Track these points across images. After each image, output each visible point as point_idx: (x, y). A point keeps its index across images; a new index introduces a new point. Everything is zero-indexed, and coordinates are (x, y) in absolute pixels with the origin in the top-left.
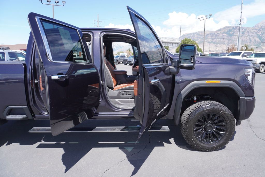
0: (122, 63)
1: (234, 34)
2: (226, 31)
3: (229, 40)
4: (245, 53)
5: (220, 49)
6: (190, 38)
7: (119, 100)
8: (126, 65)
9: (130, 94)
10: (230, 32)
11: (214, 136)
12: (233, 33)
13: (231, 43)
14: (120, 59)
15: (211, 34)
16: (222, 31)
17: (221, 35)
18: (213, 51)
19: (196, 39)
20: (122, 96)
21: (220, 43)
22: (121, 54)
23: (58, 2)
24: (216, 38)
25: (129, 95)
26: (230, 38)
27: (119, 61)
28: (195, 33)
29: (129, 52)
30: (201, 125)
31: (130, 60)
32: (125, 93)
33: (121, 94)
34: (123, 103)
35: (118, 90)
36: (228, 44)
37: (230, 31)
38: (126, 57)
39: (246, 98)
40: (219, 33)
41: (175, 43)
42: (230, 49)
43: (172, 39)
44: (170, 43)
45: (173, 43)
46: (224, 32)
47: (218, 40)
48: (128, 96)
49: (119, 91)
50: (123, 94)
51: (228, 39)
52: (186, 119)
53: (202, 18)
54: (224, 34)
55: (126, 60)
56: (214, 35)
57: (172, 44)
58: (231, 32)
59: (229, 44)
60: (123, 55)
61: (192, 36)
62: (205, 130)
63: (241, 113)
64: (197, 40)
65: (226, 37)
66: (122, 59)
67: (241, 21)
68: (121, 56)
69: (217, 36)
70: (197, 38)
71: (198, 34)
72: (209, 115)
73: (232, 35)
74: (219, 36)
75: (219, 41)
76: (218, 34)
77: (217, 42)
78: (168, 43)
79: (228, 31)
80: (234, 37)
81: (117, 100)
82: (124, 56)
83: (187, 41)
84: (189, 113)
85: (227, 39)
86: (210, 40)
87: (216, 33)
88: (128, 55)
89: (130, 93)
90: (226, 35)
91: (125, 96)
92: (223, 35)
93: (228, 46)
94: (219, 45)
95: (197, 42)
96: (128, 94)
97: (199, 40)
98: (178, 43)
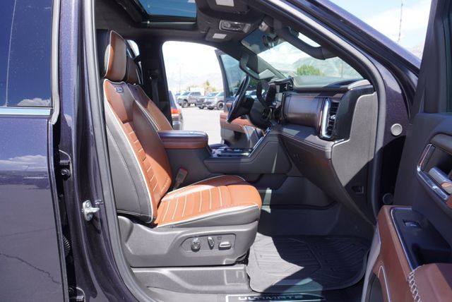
0: (196, 105)
7: (177, 273)
8: (203, 108)
9: (229, 248)
14: (191, 99)
20: (189, 253)
22: (193, 90)
25: (220, 249)
27: (189, 102)
29: (207, 86)
31: (209, 100)
32: (204, 242)
33: (187, 245)
34: (196, 284)
35: (172, 227)
38: (202, 94)
48: (216, 252)
49: (179, 232)
50: (196, 248)
55: (202, 100)
60: (197, 91)
66: (194, 99)
68: (193, 94)
81: (165, 271)
82: (198, 94)
83: (306, 70)
88: (205, 92)
89: (225, 243)
91: (205, 253)
96: (216, 246)
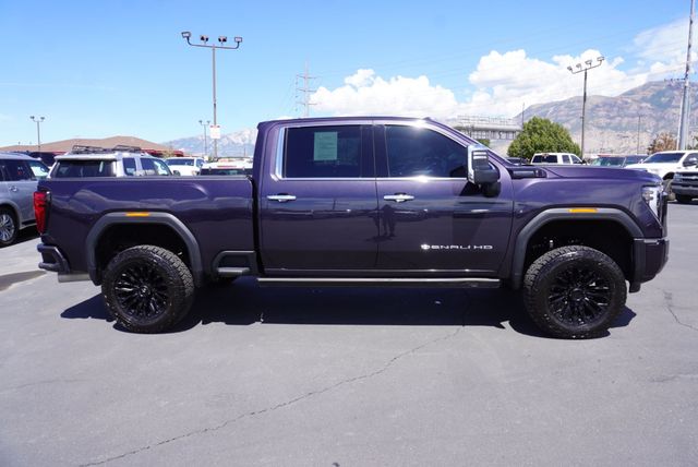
1: (674, 103)
2: (649, 94)
3: (658, 120)
4: (691, 155)
5: (633, 145)
6: (547, 117)
10: (660, 98)
11: (588, 312)
12: (670, 101)
13: (662, 128)
15: (605, 104)
16: (638, 97)
17: (635, 106)
18: (612, 151)
19: (564, 118)
21: (633, 129)
23: (225, 40)
24: (619, 116)
26: (659, 114)
28: (561, 103)
30: (563, 290)
36: (656, 129)
37: (660, 94)
39: (646, 241)
40: (629, 101)
41: (507, 132)
42: (660, 145)
43: (498, 122)
44: (494, 131)
45: (500, 131)
46: (644, 99)
47: (626, 120)
51: (654, 118)
52: (533, 277)
53: (578, 66)
54: (644, 105)
56: (613, 106)
57: (497, 134)
58: (663, 99)
59: (658, 130)
61: (551, 110)
62: (570, 300)
63: (638, 268)
64: (567, 121)
65: (647, 112)
67: (688, 69)
69: (622, 108)
70: (568, 115)
71: (569, 104)
72: (575, 270)
73: (668, 105)
74: (628, 108)
75: (629, 123)
76: (626, 103)
77: (624, 125)
78: (487, 130)
79: (653, 95)
80: (674, 110)
83: (537, 126)
84: (539, 267)
85: (651, 116)
86: (603, 122)
87: (619, 102)
90: (649, 105)
92: (641, 108)
93: (655, 137)
94: (628, 133)
95: (566, 126)
97: (574, 121)
98: (513, 132)
